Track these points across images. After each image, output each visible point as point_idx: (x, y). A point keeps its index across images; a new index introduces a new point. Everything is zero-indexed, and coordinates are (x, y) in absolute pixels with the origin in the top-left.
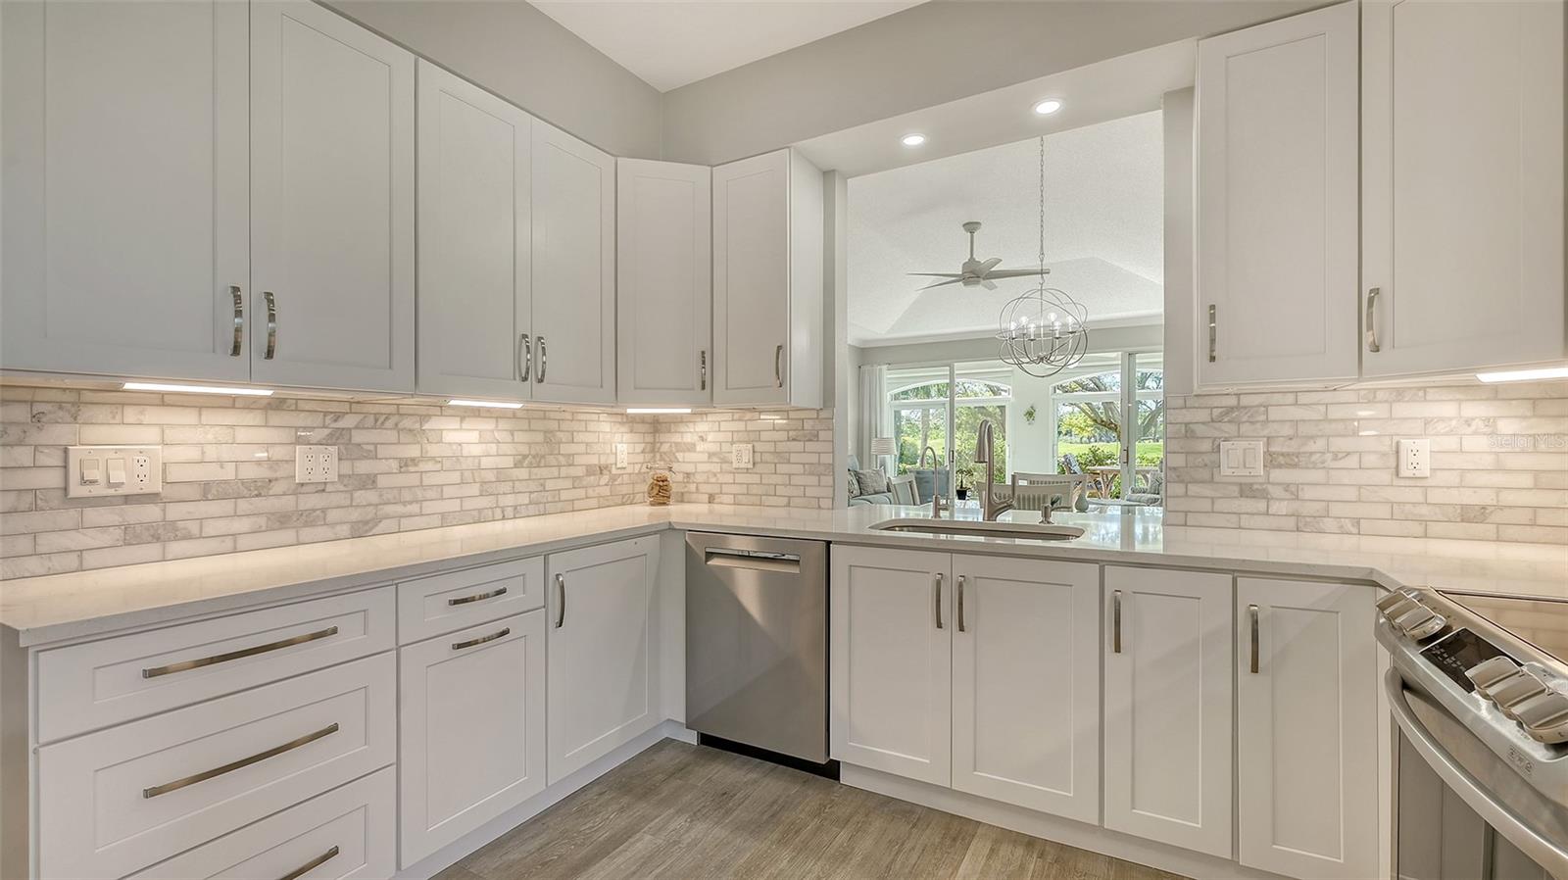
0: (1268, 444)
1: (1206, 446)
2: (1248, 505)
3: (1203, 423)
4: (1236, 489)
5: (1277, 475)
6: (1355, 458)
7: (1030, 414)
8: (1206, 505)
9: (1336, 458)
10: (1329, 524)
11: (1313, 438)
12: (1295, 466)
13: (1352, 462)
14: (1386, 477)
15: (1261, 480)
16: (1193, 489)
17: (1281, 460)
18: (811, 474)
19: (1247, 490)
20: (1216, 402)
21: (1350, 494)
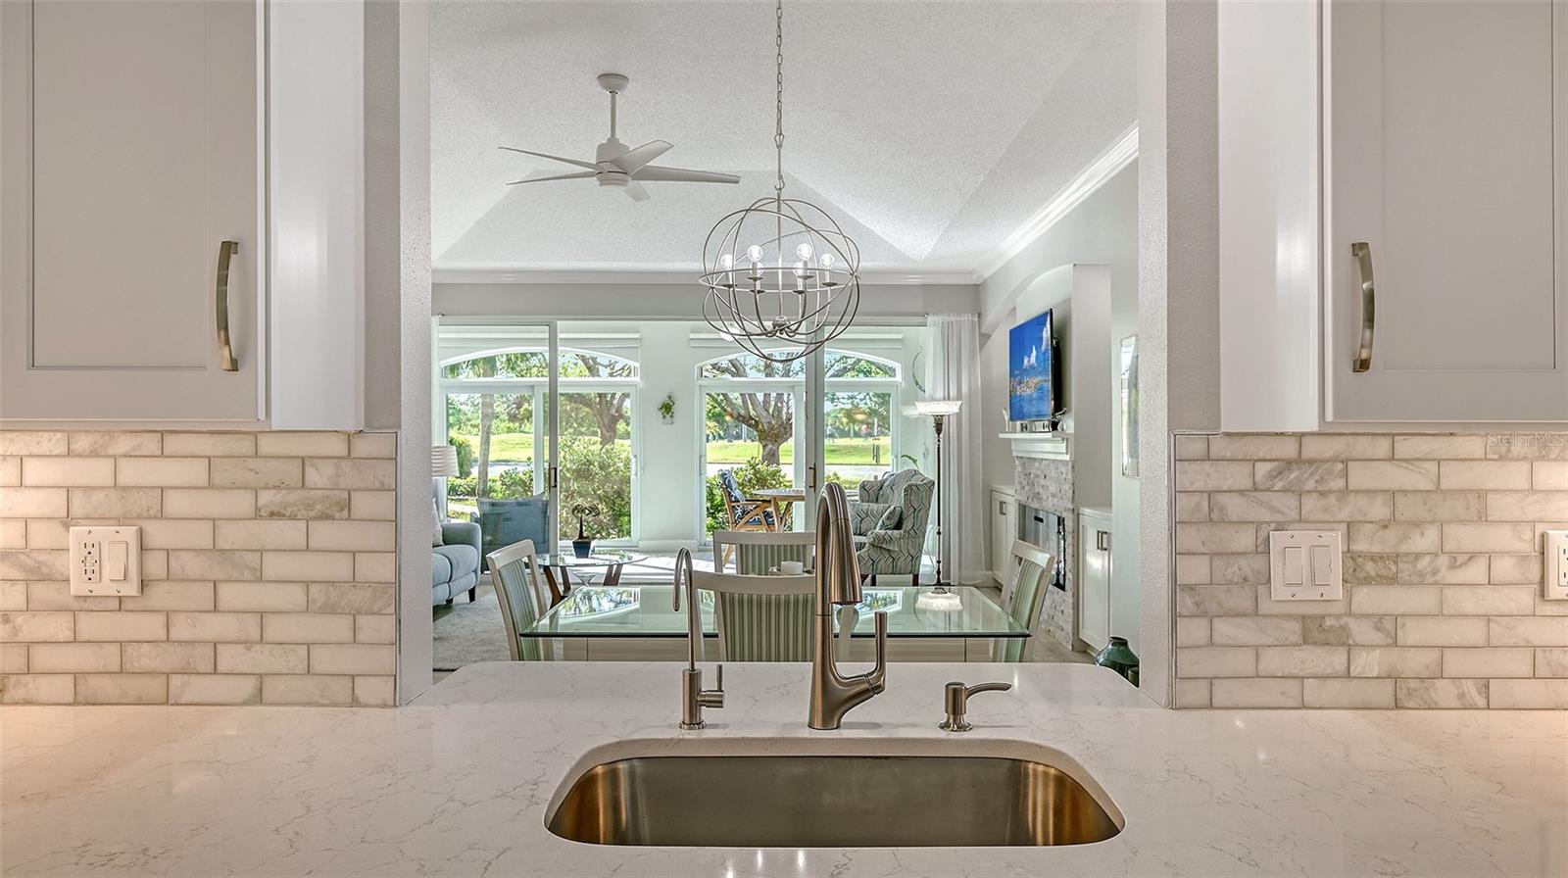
0: (1349, 537)
1: (1245, 540)
2: (1315, 659)
3: (1241, 492)
4: (1296, 626)
5: (1367, 598)
6: (1482, 563)
7: (667, 408)
8: (1242, 662)
9: (1453, 566)
10: (1444, 691)
11: (1417, 524)
12: (1392, 580)
13: (1476, 572)
14: (1525, 598)
15: (1338, 608)
16: (1224, 629)
17: (1371, 568)
18: (329, 609)
19: (1315, 630)
20: (1264, 449)
21: (1474, 632)
